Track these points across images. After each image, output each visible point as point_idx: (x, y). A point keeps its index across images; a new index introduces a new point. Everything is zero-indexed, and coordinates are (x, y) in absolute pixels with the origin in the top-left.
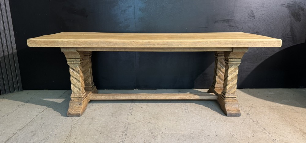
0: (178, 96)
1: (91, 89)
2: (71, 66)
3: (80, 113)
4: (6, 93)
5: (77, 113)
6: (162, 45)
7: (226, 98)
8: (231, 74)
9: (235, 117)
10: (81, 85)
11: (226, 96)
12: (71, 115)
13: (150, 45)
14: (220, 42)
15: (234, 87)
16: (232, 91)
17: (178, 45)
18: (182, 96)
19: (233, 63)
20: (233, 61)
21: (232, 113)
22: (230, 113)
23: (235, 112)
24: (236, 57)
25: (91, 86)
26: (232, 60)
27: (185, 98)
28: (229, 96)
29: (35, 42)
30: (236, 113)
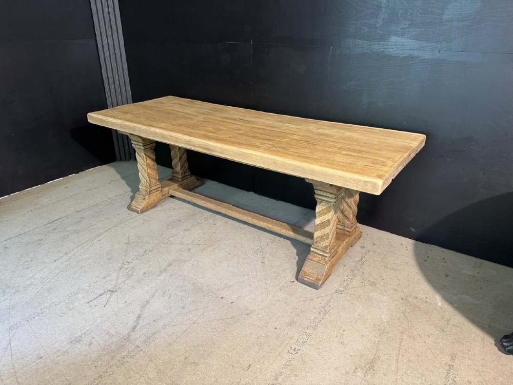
0: (265, 224)
1: (180, 180)
2: (136, 149)
3: (139, 210)
4: (121, 160)
5: (136, 209)
6: (202, 148)
7: (311, 253)
8: (320, 216)
9: (308, 287)
10: (148, 175)
11: (312, 249)
12: (132, 209)
13: (190, 145)
14: (275, 163)
15: (326, 238)
16: (324, 244)
17: (222, 153)
18: (270, 226)
19: (322, 198)
20: (321, 195)
21: (306, 279)
22: (303, 278)
23: (311, 279)
24: (327, 190)
25: (180, 177)
26: (319, 192)
27: (274, 230)
28: (317, 251)
29: (93, 118)
30: (311, 281)
